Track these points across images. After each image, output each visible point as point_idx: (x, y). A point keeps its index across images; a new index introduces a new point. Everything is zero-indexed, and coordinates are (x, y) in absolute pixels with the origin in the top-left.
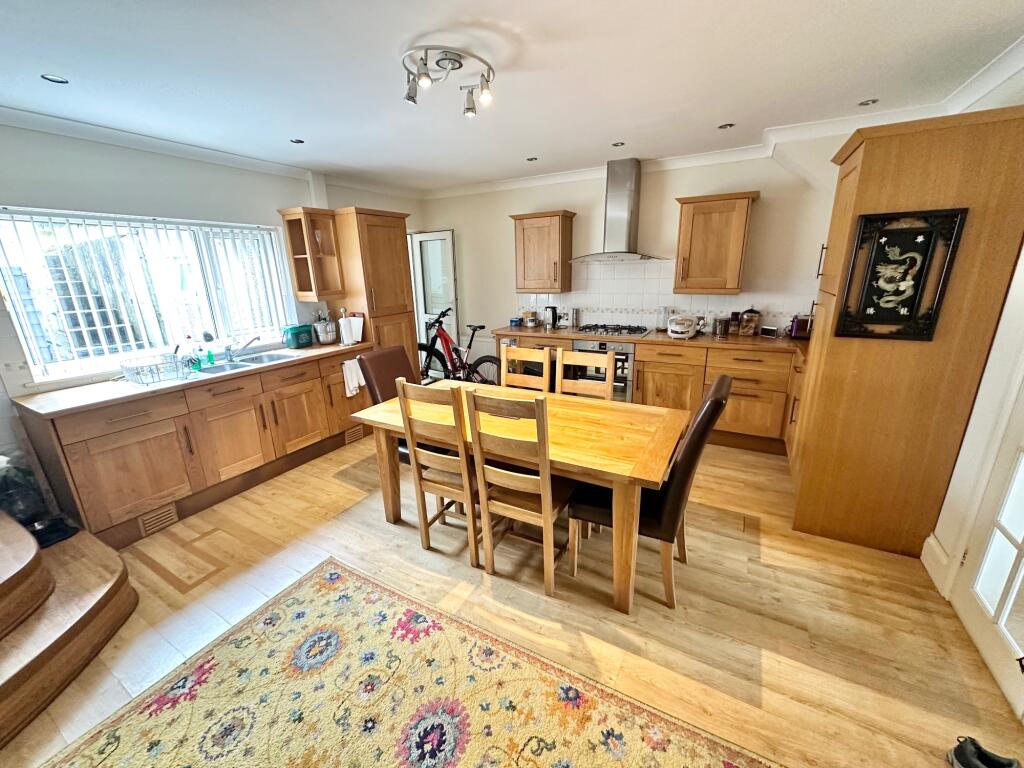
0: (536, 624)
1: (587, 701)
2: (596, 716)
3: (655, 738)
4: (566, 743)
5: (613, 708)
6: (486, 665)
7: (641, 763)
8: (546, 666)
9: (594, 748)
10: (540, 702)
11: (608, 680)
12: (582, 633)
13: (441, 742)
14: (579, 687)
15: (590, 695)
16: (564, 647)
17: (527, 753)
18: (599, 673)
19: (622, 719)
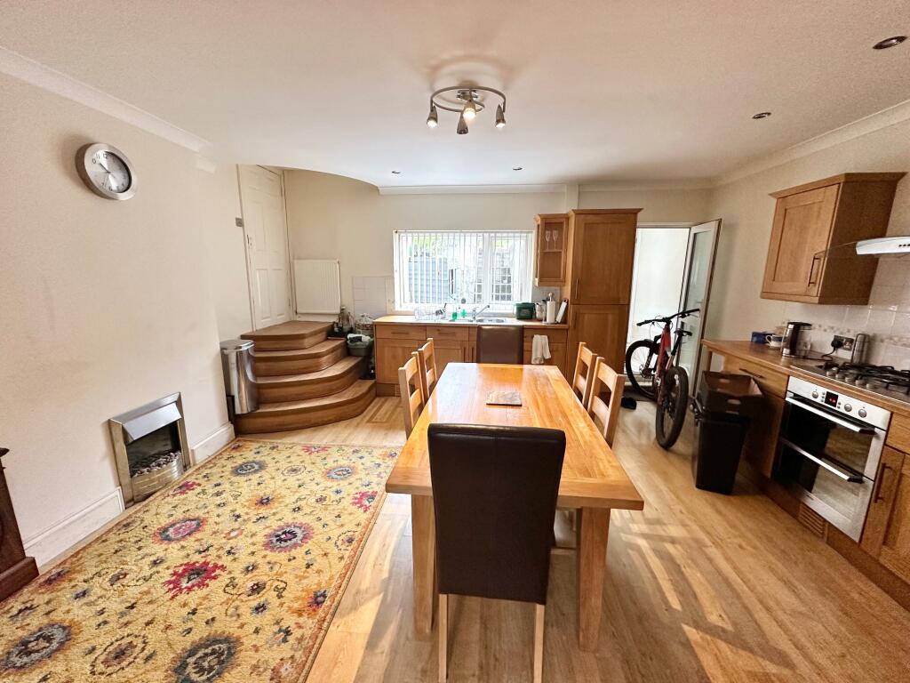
0: (384, 560)
1: (314, 610)
2: (301, 620)
3: (282, 670)
4: (282, 605)
5: (310, 632)
6: (339, 543)
7: (263, 660)
8: (343, 576)
9: (278, 623)
10: (313, 582)
11: (337, 625)
12: (382, 595)
13: (286, 541)
14: (327, 602)
15: (321, 613)
16: (365, 584)
17: (276, 583)
18: (342, 616)
19: (300, 640)
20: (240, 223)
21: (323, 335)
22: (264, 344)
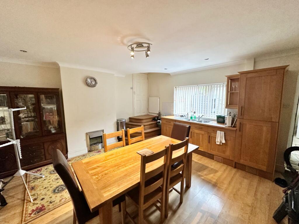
20: (132, 88)
21: (151, 120)
22: (133, 120)
